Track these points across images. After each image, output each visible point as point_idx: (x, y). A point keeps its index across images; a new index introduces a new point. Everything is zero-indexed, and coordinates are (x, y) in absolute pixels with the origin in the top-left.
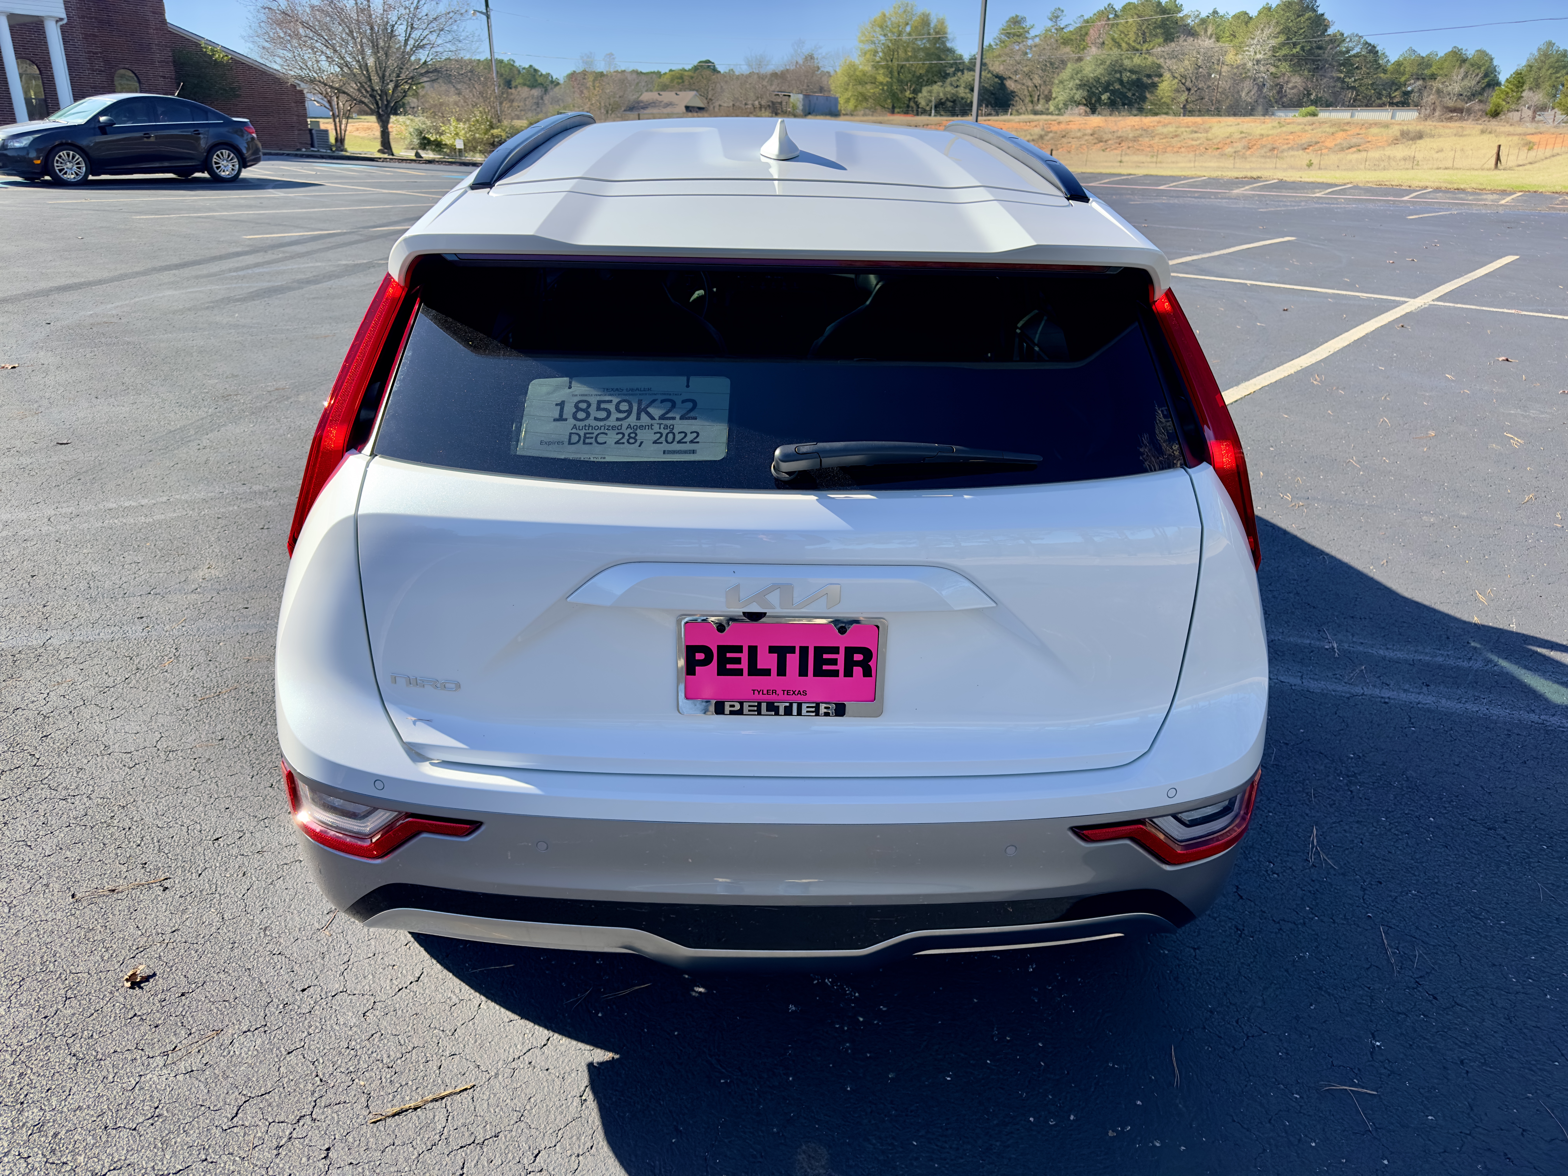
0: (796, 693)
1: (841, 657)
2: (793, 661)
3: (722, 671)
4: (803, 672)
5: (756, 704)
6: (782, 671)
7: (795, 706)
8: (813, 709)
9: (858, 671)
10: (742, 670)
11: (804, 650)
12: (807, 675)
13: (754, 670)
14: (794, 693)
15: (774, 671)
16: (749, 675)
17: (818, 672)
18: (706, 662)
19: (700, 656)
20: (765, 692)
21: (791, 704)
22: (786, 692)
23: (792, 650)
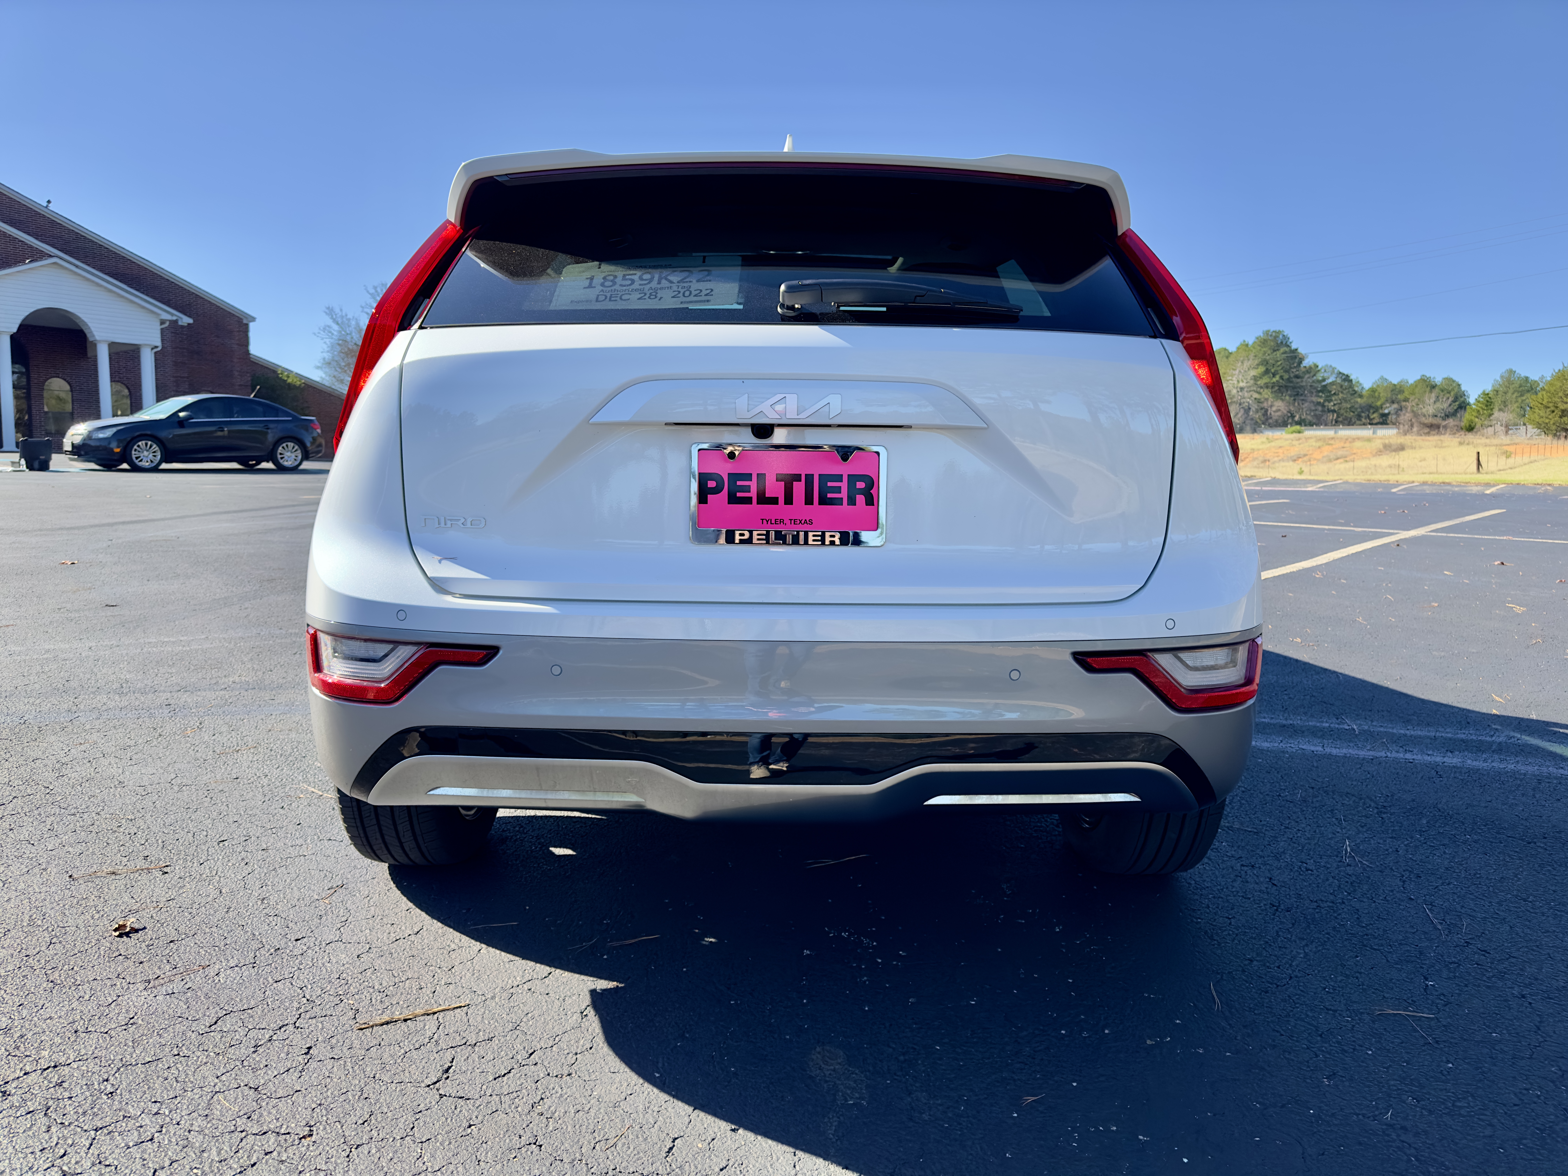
0: (803, 522)
1: (844, 485)
2: (799, 489)
3: (733, 499)
4: (809, 501)
5: (765, 532)
6: (789, 500)
7: (802, 534)
8: (819, 538)
9: (860, 499)
10: (751, 498)
11: (809, 478)
12: (812, 504)
13: (763, 499)
14: (800, 522)
15: (781, 500)
16: (758, 503)
17: (824, 501)
18: (717, 490)
19: (711, 484)
20: (773, 522)
21: (798, 532)
22: (793, 521)
23: (797, 478)
